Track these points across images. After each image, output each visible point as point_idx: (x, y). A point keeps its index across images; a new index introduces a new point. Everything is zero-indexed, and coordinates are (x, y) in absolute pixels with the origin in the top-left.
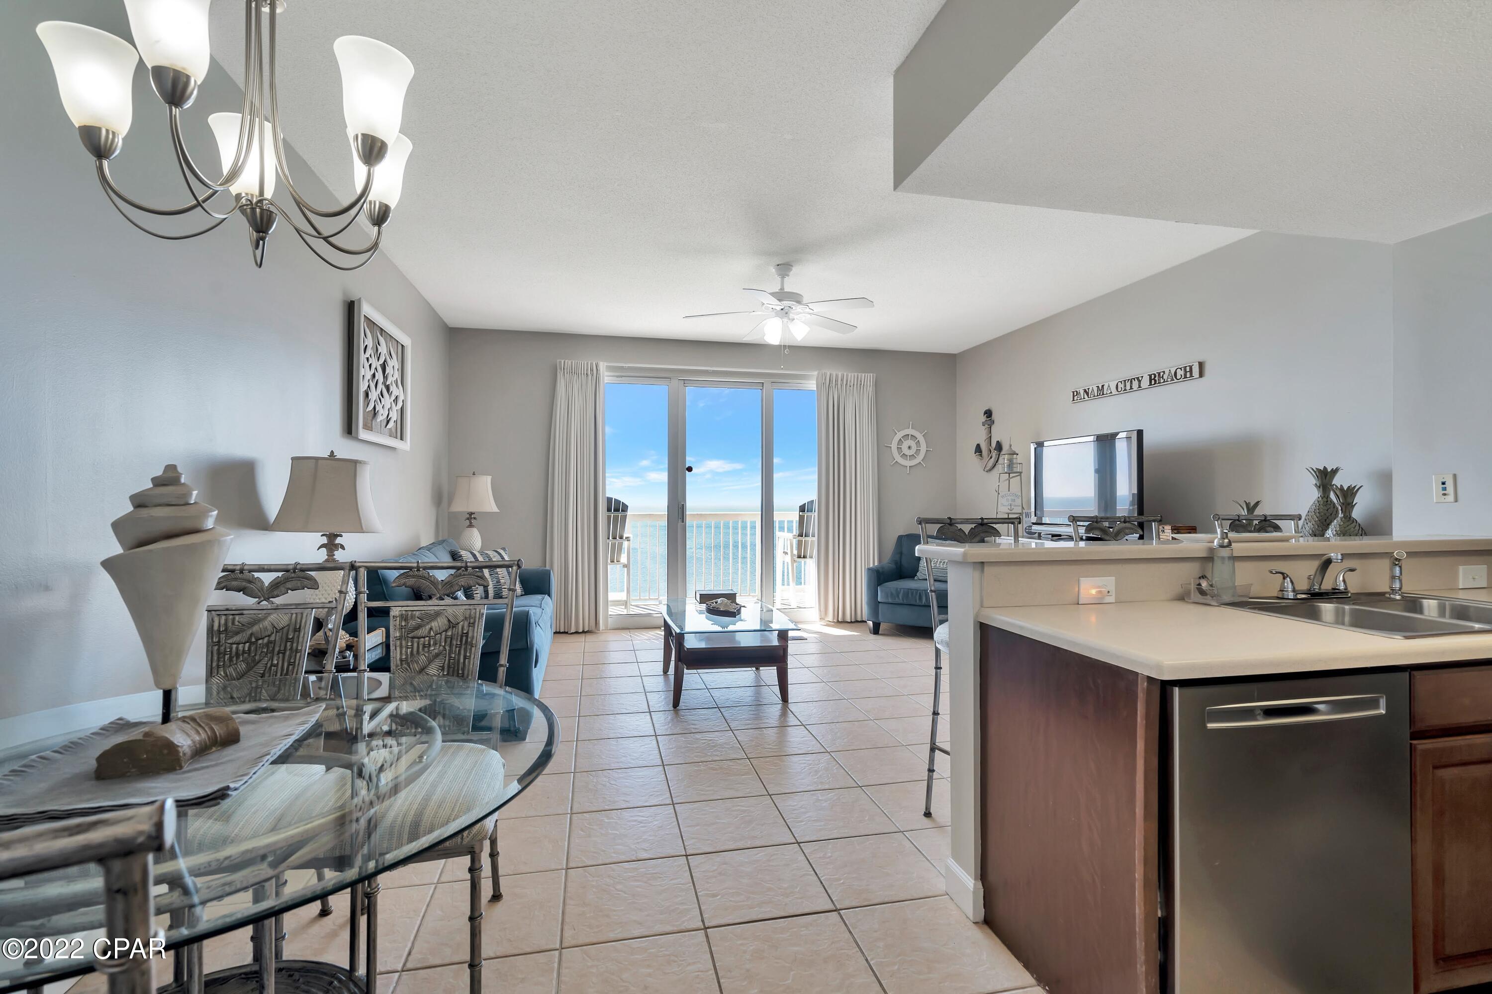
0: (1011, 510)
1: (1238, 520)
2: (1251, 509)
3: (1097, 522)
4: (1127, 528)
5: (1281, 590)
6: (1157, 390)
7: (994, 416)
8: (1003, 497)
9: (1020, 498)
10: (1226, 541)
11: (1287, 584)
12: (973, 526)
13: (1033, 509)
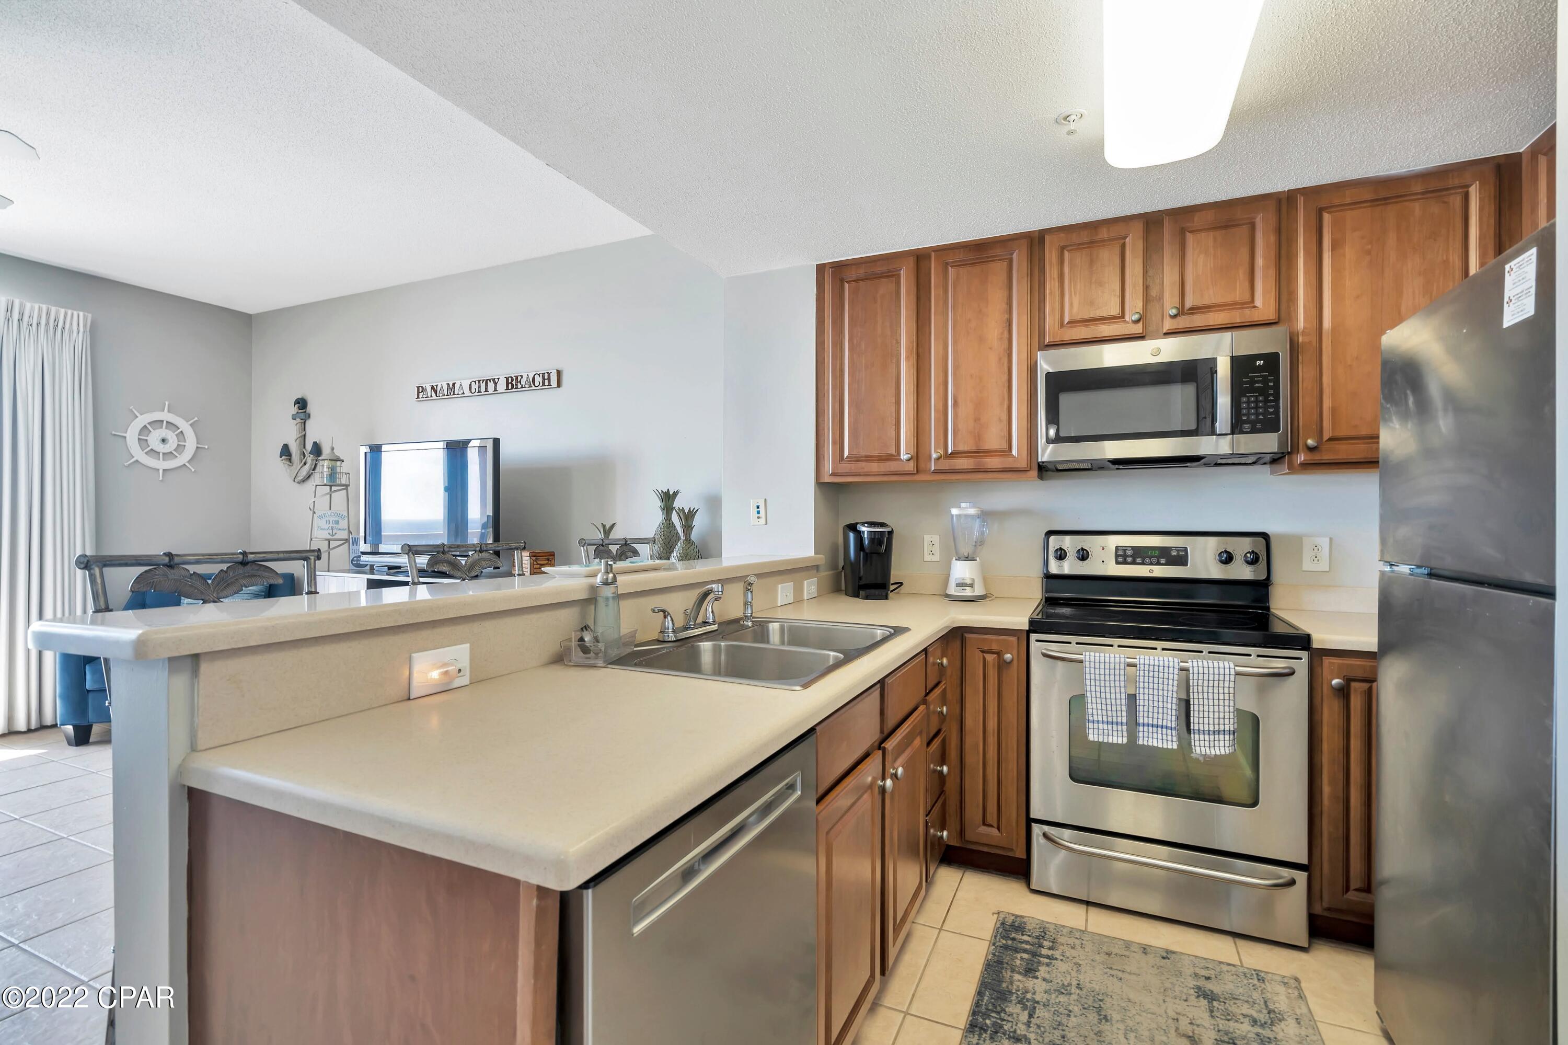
0: (333, 535)
1: (602, 545)
2: (607, 531)
3: (443, 553)
4: (485, 560)
5: (661, 632)
6: (515, 398)
7: (311, 408)
8: (320, 517)
9: (346, 519)
10: (611, 575)
11: (668, 623)
12: (224, 567)
13: (362, 533)
